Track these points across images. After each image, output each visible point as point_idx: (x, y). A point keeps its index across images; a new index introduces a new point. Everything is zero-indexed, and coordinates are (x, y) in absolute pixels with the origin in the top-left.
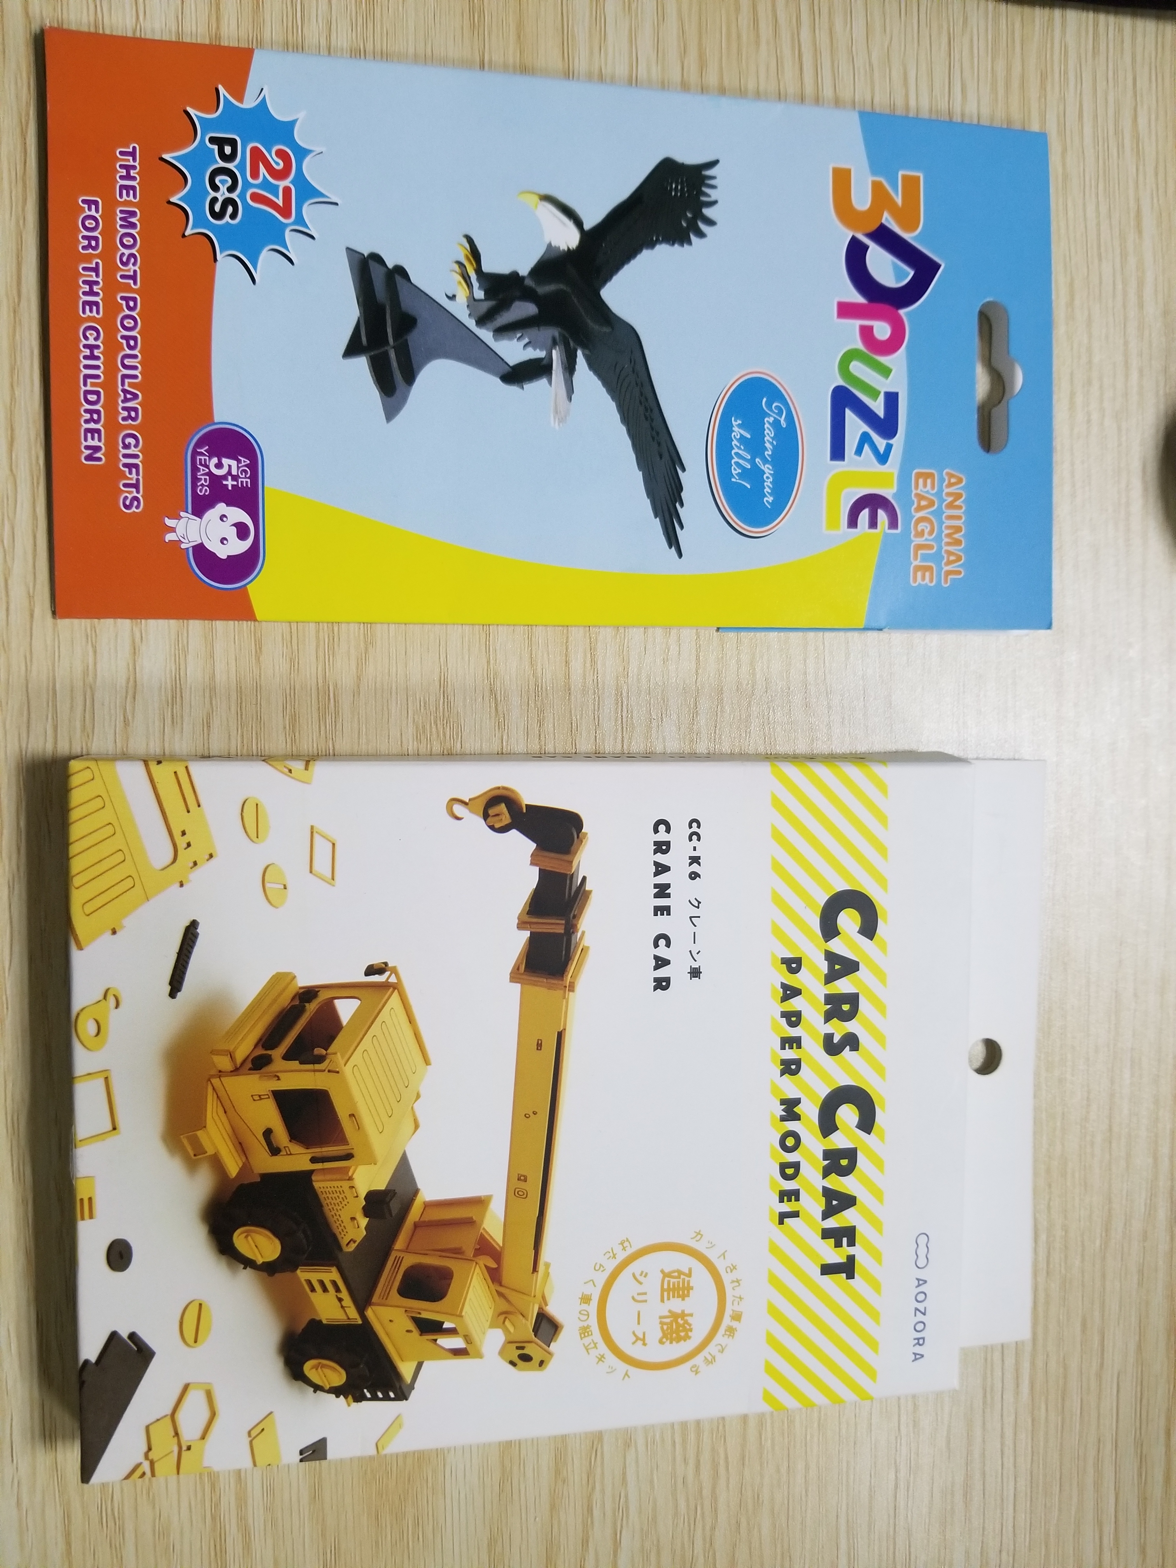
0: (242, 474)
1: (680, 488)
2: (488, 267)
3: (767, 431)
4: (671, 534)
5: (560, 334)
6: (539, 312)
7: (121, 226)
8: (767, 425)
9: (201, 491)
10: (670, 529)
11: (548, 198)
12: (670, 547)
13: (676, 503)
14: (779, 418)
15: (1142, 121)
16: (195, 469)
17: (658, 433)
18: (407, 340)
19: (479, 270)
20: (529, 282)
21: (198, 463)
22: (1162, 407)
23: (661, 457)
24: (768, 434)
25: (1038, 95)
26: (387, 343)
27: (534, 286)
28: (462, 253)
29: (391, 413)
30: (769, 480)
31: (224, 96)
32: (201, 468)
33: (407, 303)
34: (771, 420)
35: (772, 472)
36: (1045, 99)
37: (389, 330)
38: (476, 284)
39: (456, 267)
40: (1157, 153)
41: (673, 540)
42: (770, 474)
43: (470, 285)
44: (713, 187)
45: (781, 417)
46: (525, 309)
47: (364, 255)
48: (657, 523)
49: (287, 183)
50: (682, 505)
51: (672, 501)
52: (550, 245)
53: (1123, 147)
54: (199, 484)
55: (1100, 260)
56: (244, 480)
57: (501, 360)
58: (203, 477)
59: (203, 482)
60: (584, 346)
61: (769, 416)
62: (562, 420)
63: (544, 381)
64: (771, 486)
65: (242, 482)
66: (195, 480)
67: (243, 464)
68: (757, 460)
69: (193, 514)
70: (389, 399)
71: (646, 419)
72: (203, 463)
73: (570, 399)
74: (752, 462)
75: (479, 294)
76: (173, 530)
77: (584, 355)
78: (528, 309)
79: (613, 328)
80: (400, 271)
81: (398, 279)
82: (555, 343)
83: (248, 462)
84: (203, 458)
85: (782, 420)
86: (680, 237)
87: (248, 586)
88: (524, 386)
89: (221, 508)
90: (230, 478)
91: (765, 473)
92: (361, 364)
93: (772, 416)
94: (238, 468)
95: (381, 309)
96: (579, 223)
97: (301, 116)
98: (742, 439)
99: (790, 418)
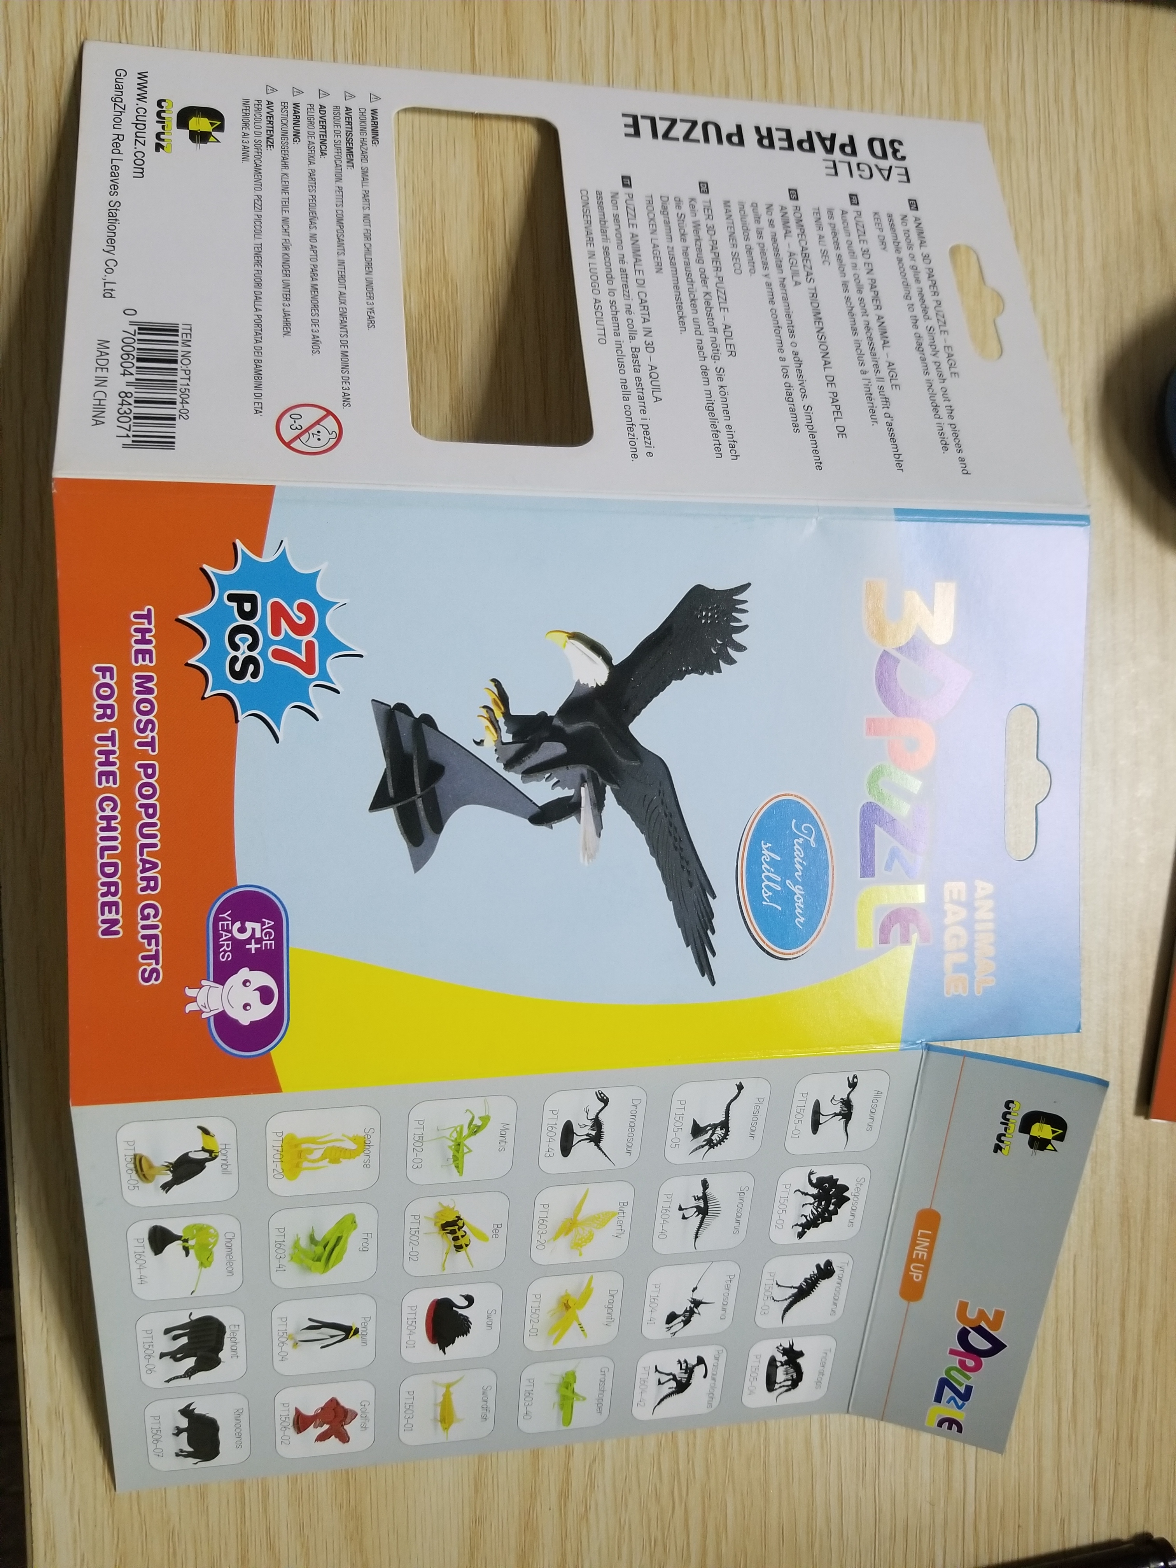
0: (266, 937)
1: (711, 915)
2: (516, 710)
3: (797, 852)
4: (704, 963)
5: (589, 771)
6: (568, 751)
7: (138, 692)
8: (797, 846)
9: (223, 957)
10: (702, 956)
11: (576, 636)
12: (703, 975)
13: (707, 930)
14: (809, 839)
15: (1080, 89)
16: (217, 936)
17: (687, 863)
18: (434, 789)
19: (506, 714)
20: (557, 722)
21: (220, 929)
22: (1102, 353)
23: (691, 885)
24: (798, 855)
25: (983, 66)
26: (415, 794)
27: (562, 725)
28: (489, 698)
29: (418, 863)
30: (800, 901)
31: (242, 550)
32: (224, 933)
33: (435, 752)
34: (801, 841)
35: (803, 893)
36: (990, 69)
37: (417, 780)
38: (504, 728)
39: (484, 712)
40: (1095, 118)
41: (705, 968)
42: (801, 895)
43: (497, 729)
44: (744, 611)
45: (810, 838)
46: (554, 749)
47: (390, 706)
48: (688, 953)
49: (309, 637)
50: (713, 932)
51: (703, 928)
52: (578, 683)
53: (1063, 113)
54: (221, 950)
55: (1043, 217)
56: (269, 942)
57: (529, 802)
58: (226, 943)
59: (225, 947)
60: (611, 781)
61: (799, 837)
62: (591, 857)
63: (573, 819)
64: (802, 906)
65: (266, 944)
66: (217, 946)
67: (267, 926)
68: (788, 881)
69: (215, 981)
70: (417, 849)
71: (676, 848)
72: (226, 928)
73: (599, 835)
74: (783, 884)
75: (508, 738)
76: (194, 1000)
77: (612, 790)
78: (556, 749)
79: (641, 762)
80: (427, 720)
81: (425, 728)
82: (583, 781)
83: (273, 923)
84: (225, 923)
85: (812, 840)
86: (709, 665)
87: (271, 1052)
88: (553, 825)
89: (244, 973)
90: (253, 941)
91: (795, 894)
92: (389, 816)
93: (802, 837)
94: (262, 930)
95: (408, 760)
96: (607, 659)
97: (323, 567)
98: (772, 863)
99: (820, 840)
